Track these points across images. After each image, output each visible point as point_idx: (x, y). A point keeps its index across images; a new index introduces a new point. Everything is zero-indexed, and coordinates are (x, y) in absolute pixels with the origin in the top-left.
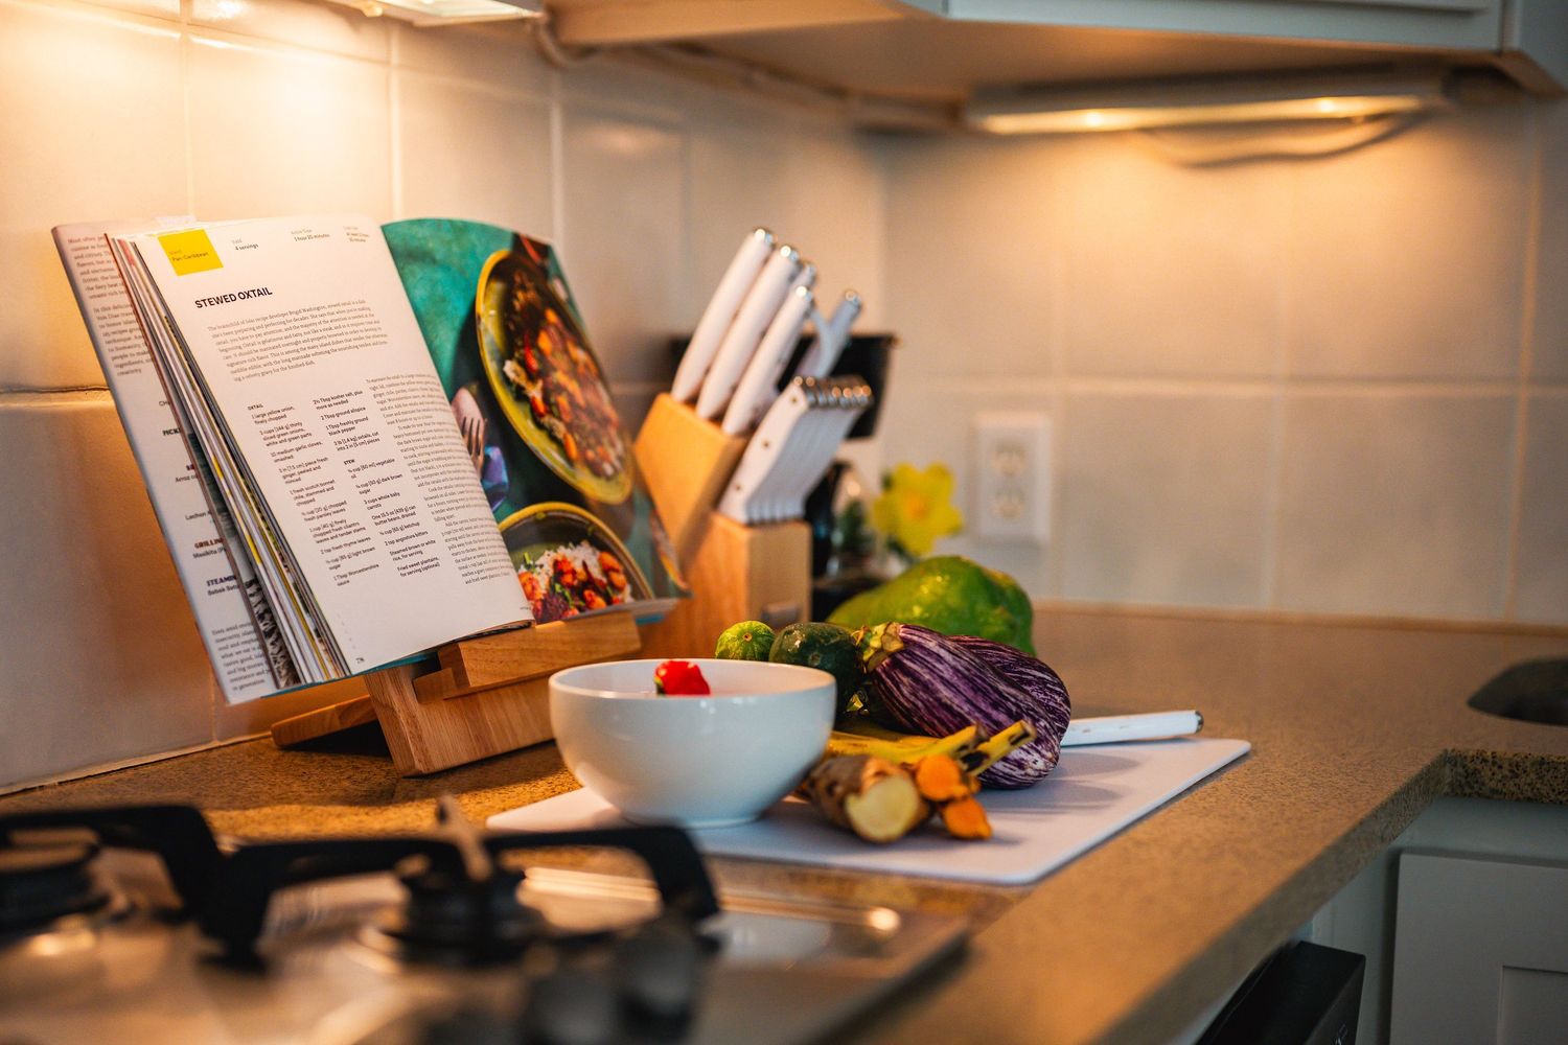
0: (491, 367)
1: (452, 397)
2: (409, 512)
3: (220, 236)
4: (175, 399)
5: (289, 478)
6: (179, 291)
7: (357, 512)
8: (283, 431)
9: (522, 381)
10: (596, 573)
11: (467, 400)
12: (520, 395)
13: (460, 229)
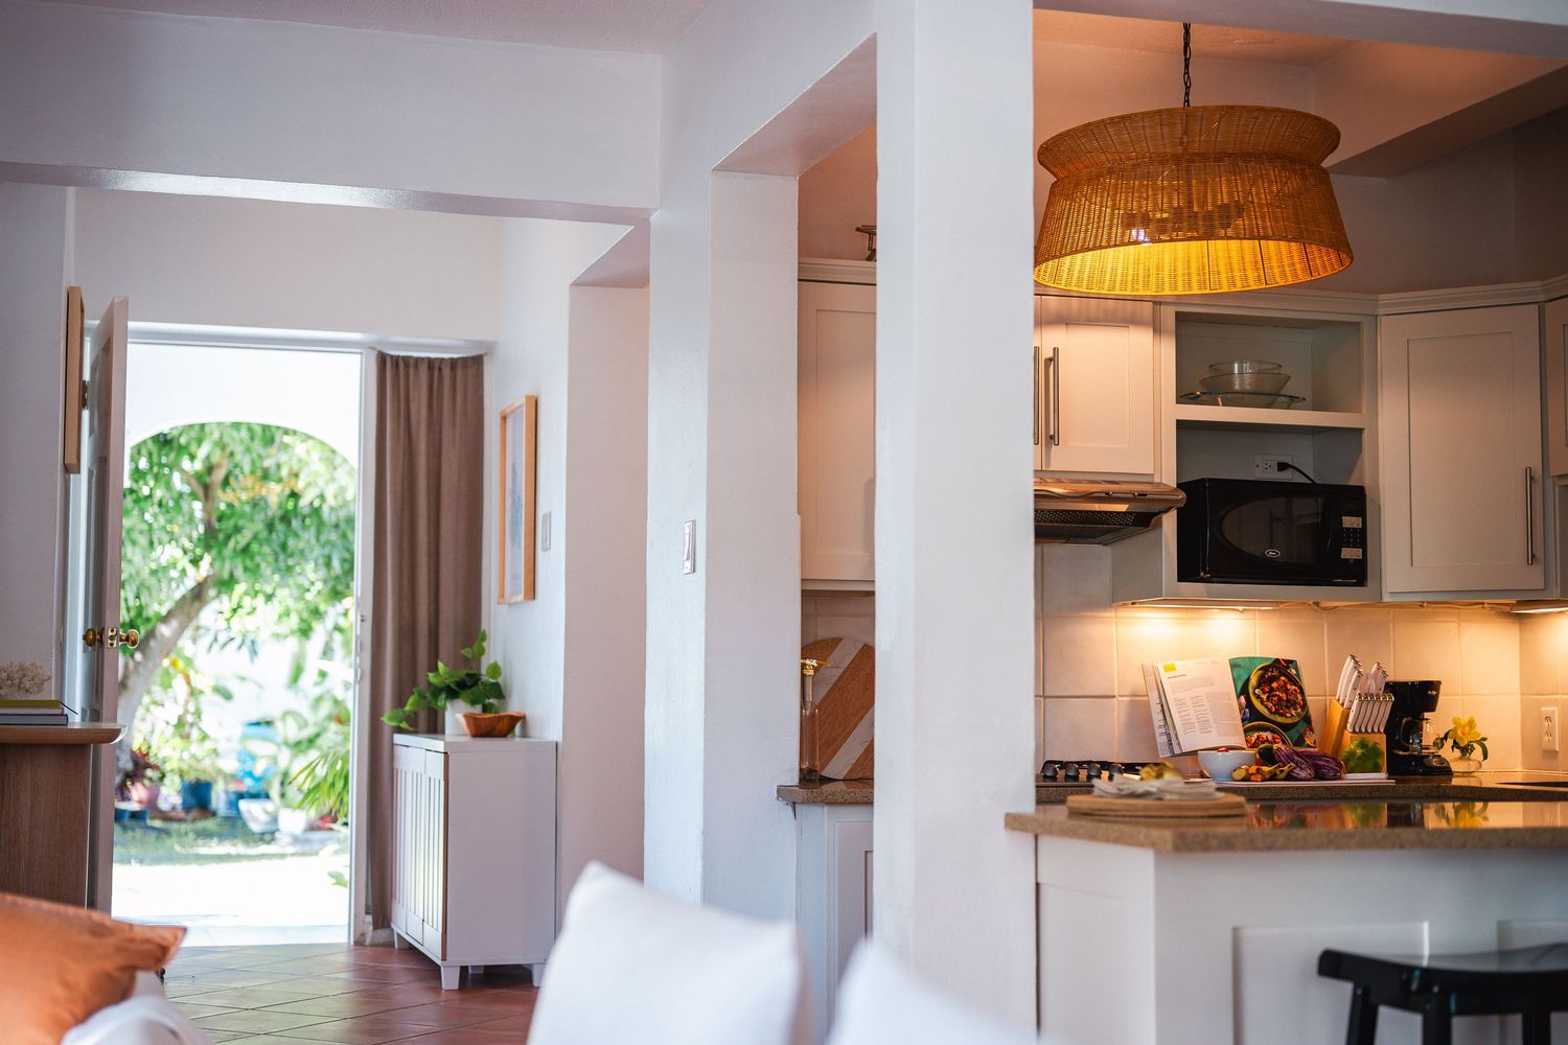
0: (1251, 691)
1: (1238, 698)
2: (1207, 721)
3: (1178, 664)
4: (1160, 698)
5: (1179, 713)
6: (1164, 676)
7: (1194, 720)
8: (1181, 703)
9: (1261, 694)
10: (1270, 738)
11: (1243, 699)
12: (1258, 697)
13: (1251, 659)
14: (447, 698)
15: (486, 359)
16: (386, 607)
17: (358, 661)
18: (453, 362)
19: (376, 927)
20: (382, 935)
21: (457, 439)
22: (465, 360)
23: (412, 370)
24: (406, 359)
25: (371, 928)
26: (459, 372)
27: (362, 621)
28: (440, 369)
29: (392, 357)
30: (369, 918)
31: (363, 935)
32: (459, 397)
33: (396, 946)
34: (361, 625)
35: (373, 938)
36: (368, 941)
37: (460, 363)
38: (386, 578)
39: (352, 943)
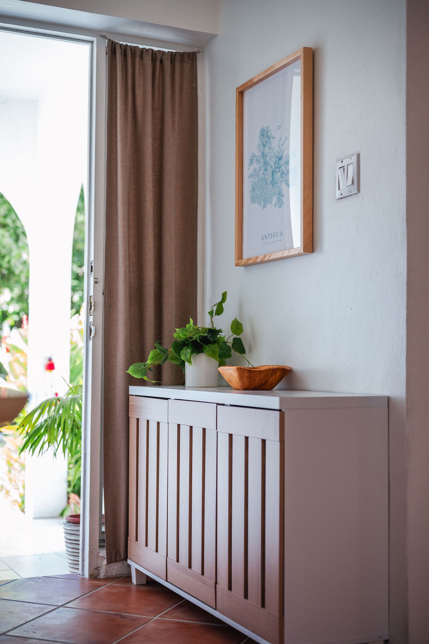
14: (192, 352)
15: (199, 56)
16: (117, 271)
17: (91, 319)
18: (173, 56)
19: (109, 562)
20: (116, 568)
21: (176, 124)
22: (182, 55)
23: (138, 59)
24: (134, 50)
25: (105, 562)
26: (177, 64)
27: (96, 283)
28: (161, 62)
29: (121, 45)
30: (103, 553)
31: (97, 568)
32: (177, 88)
33: (134, 581)
34: (94, 286)
35: (107, 571)
36: (102, 575)
37: (178, 58)
38: (117, 246)
39: (87, 576)
